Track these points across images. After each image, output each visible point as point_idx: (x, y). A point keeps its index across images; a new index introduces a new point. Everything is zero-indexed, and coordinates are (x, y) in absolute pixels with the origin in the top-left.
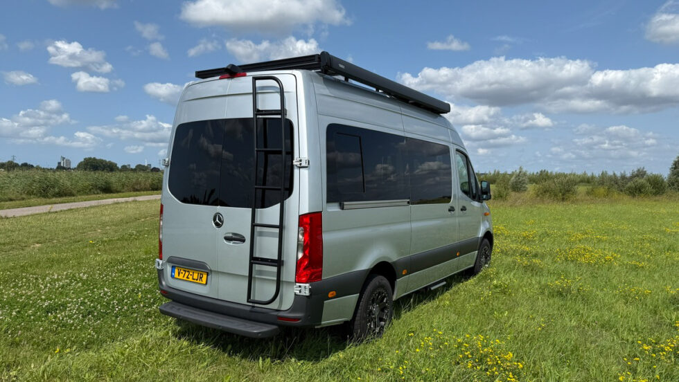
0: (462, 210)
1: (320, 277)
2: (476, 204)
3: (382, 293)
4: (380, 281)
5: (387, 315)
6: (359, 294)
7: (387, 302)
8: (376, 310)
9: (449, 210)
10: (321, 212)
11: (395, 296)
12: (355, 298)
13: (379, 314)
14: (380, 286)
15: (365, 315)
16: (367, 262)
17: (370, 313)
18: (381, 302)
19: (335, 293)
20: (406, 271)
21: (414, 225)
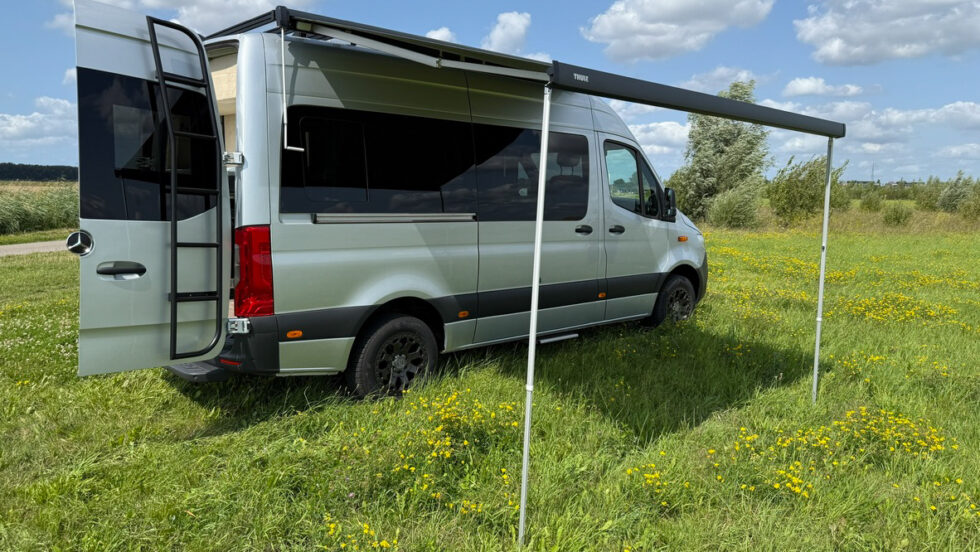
0: (611, 231)
1: (271, 310)
2: (654, 223)
3: (411, 340)
4: (404, 323)
5: (421, 371)
6: (354, 338)
7: (421, 352)
8: (399, 361)
9: (578, 231)
10: (268, 226)
11: (445, 346)
12: (345, 343)
13: (406, 367)
14: (404, 329)
15: (369, 366)
16: (368, 297)
17: (384, 365)
18: (411, 351)
19: (299, 333)
20: (466, 314)
21: (486, 250)
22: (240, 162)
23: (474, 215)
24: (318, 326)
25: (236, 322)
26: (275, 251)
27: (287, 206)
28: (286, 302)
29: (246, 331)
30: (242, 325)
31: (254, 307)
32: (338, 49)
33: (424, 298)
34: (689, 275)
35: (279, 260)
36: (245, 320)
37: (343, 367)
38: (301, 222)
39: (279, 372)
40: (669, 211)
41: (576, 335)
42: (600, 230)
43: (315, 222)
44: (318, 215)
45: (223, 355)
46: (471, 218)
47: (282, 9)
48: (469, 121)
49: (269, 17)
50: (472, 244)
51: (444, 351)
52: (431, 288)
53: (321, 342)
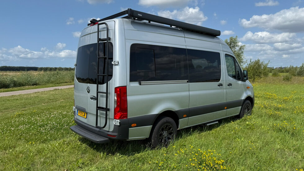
0: (228, 85)
1: (127, 117)
2: (240, 82)
3: (169, 126)
4: (167, 120)
5: (173, 136)
6: (152, 126)
7: (172, 130)
8: (165, 134)
9: (219, 86)
10: (126, 86)
11: (179, 127)
12: (149, 127)
13: (167, 136)
14: (167, 122)
15: (157, 136)
16: (157, 111)
17: (161, 135)
18: (168, 130)
19: (135, 125)
20: (186, 116)
21: (191, 93)
22: (117, 64)
23: (188, 80)
24: (141, 122)
25: (115, 121)
26: (128, 95)
27: (132, 79)
28: (132, 113)
29: (118, 124)
30: (117, 122)
31: (121, 116)
32: (145, 24)
33: (173, 111)
34: (250, 100)
35: (129, 98)
36: (118, 120)
37: (148, 137)
38: (136, 84)
39: (128, 139)
40: (245, 78)
41: (217, 122)
42: (225, 85)
43: (140, 84)
44: (141, 82)
45: (109, 133)
46: (186, 82)
47: (131, 9)
48: (184, 47)
49: (124, 12)
50: (187, 91)
51: (178, 129)
52: (174, 107)
53: (142, 128)
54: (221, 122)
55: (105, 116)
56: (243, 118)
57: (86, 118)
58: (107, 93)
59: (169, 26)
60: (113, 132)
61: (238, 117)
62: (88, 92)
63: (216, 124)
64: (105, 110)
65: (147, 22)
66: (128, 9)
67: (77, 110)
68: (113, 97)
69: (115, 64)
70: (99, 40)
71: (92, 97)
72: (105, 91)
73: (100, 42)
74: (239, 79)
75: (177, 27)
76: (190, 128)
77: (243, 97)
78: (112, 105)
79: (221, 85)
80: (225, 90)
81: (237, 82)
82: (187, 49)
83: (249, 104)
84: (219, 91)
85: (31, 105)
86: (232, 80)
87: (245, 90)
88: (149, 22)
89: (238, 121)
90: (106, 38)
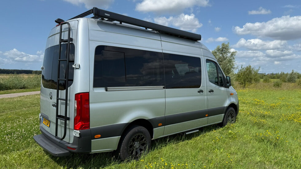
0: (209, 92)
1: (89, 127)
2: (223, 89)
3: (141, 136)
4: (139, 129)
5: (145, 148)
6: (120, 136)
7: (145, 140)
8: (137, 144)
9: (199, 92)
10: (89, 92)
11: (153, 137)
12: (117, 138)
13: (139, 147)
14: (139, 132)
15: (126, 148)
16: (126, 119)
17: (131, 146)
18: (141, 140)
19: (100, 136)
20: (161, 124)
21: (168, 100)
22: (78, 67)
23: (164, 86)
24: (106, 132)
25: (75, 132)
26: (91, 103)
27: (96, 84)
28: (95, 123)
29: (78, 136)
30: (76, 133)
31: (82, 126)
32: (115, 25)
33: (146, 119)
34: (234, 107)
35: (92, 106)
36: (78, 131)
37: (116, 149)
38: (101, 90)
39: (91, 152)
40: (228, 84)
41: (198, 131)
42: (205, 92)
43: (107, 90)
44: (108, 88)
45: (69, 145)
46: (162, 88)
47: (96, 8)
48: (161, 51)
49: (89, 12)
50: (163, 98)
51: (153, 139)
52: (148, 115)
53: (108, 139)
54: (202, 130)
55: (64, 126)
56: (226, 126)
57: (49, 127)
58: (66, 100)
59: (145, 28)
60: (72, 144)
61: (221, 125)
62: (51, 98)
63: (197, 132)
64: (64, 119)
65: (118, 23)
66: (94, 8)
67: (43, 118)
68: (73, 105)
69: (76, 67)
70: (61, 40)
71: (54, 104)
72: (65, 98)
73: (62, 43)
74: (221, 85)
75: (154, 29)
76: (166, 137)
77: (227, 104)
78: (72, 114)
79: (201, 91)
80: (206, 97)
81: (220, 88)
82: (164, 53)
83: (233, 111)
84: (199, 97)
85: (11, 110)
86: (213, 86)
87: (229, 97)
88: (121, 23)
89: (221, 129)
90: (67, 39)
